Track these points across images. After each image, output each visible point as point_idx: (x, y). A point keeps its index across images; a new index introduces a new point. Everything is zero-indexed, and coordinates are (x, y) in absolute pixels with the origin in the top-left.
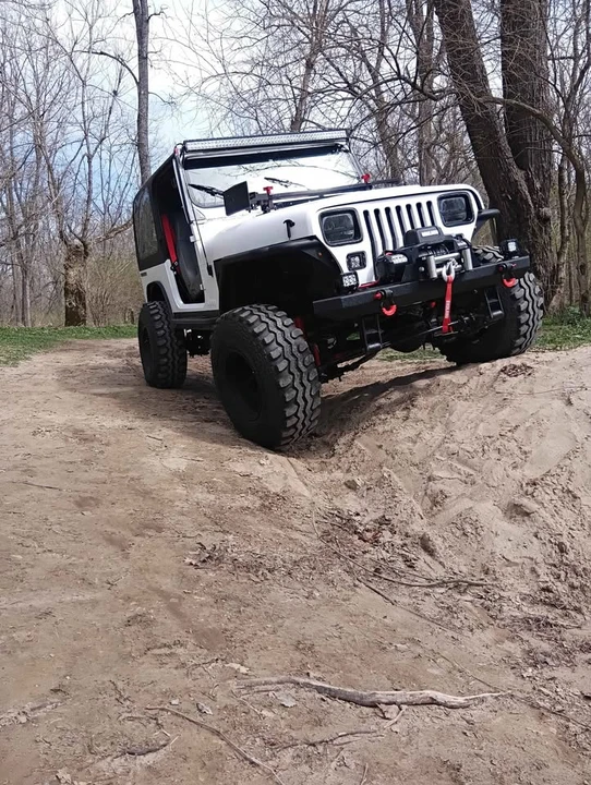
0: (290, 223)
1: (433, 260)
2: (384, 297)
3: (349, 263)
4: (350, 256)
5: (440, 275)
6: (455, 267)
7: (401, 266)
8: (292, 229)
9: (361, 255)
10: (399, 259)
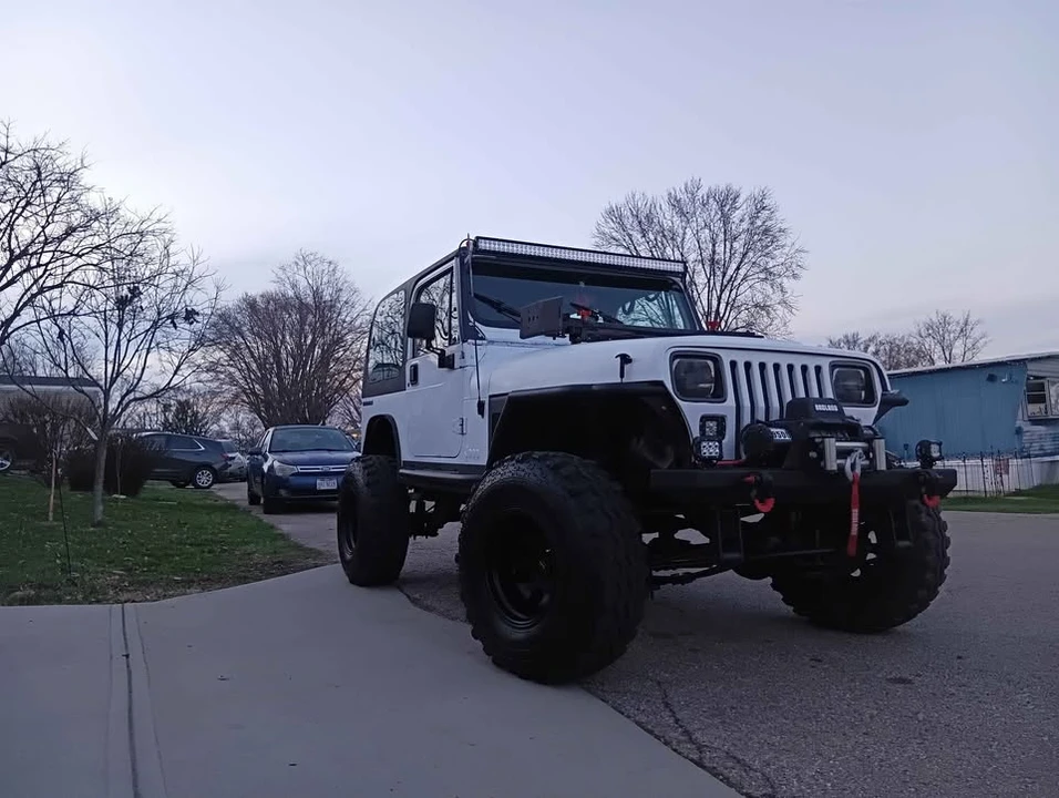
0: (625, 359)
1: (832, 445)
2: (759, 484)
3: (702, 428)
4: (705, 419)
5: (841, 468)
6: (862, 462)
7: (783, 446)
8: (626, 367)
9: (721, 420)
10: (780, 435)
